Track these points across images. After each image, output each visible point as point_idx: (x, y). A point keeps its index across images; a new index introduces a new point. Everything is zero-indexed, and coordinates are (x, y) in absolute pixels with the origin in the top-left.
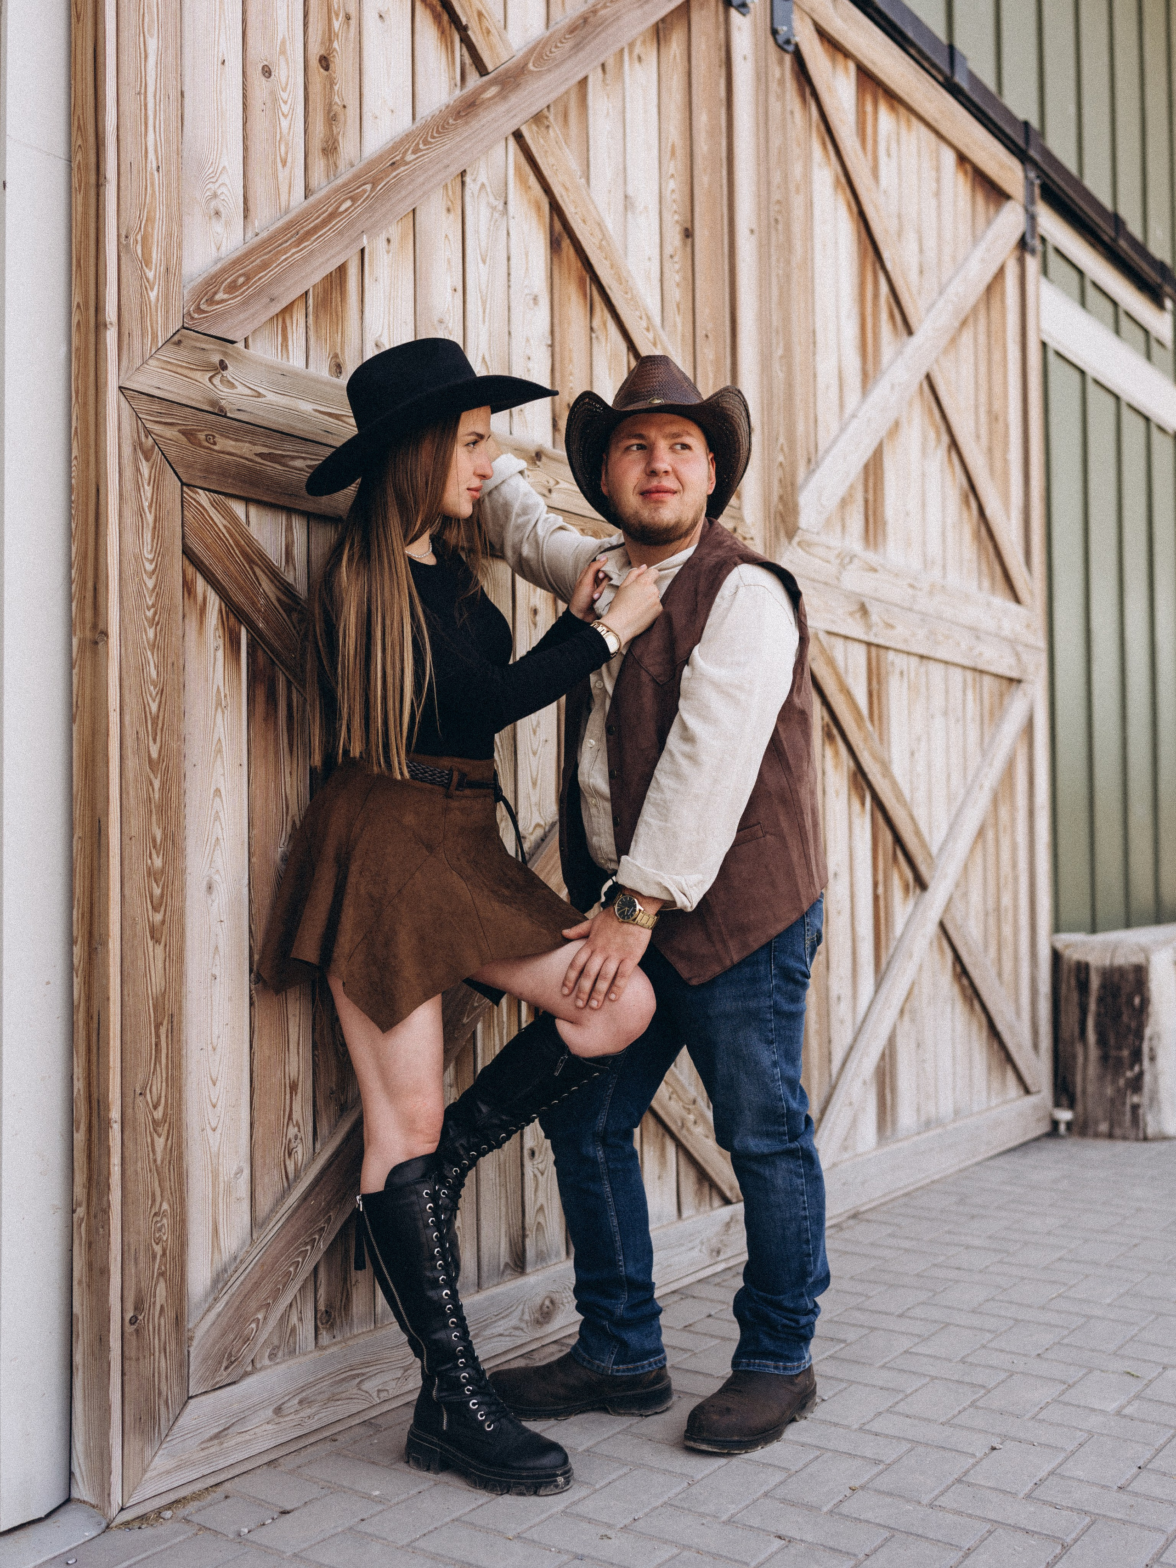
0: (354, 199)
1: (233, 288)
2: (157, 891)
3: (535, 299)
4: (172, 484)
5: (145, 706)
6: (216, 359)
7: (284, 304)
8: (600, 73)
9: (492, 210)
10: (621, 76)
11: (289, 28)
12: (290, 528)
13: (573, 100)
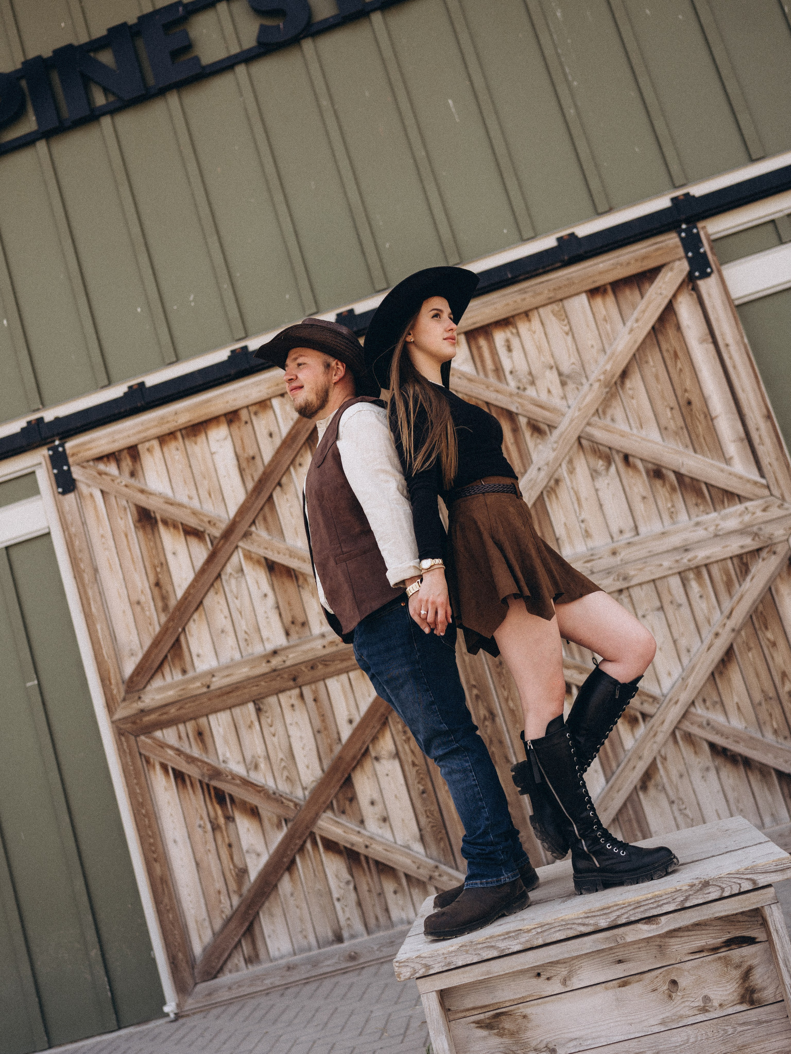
0: (173, 620)
1: (138, 674)
2: (154, 849)
3: (266, 595)
5: (138, 801)
7: (156, 667)
8: (278, 488)
9: (237, 578)
10: (291, 480)
11: (143, 583)
12: (178, 729)
13: (266, 509)
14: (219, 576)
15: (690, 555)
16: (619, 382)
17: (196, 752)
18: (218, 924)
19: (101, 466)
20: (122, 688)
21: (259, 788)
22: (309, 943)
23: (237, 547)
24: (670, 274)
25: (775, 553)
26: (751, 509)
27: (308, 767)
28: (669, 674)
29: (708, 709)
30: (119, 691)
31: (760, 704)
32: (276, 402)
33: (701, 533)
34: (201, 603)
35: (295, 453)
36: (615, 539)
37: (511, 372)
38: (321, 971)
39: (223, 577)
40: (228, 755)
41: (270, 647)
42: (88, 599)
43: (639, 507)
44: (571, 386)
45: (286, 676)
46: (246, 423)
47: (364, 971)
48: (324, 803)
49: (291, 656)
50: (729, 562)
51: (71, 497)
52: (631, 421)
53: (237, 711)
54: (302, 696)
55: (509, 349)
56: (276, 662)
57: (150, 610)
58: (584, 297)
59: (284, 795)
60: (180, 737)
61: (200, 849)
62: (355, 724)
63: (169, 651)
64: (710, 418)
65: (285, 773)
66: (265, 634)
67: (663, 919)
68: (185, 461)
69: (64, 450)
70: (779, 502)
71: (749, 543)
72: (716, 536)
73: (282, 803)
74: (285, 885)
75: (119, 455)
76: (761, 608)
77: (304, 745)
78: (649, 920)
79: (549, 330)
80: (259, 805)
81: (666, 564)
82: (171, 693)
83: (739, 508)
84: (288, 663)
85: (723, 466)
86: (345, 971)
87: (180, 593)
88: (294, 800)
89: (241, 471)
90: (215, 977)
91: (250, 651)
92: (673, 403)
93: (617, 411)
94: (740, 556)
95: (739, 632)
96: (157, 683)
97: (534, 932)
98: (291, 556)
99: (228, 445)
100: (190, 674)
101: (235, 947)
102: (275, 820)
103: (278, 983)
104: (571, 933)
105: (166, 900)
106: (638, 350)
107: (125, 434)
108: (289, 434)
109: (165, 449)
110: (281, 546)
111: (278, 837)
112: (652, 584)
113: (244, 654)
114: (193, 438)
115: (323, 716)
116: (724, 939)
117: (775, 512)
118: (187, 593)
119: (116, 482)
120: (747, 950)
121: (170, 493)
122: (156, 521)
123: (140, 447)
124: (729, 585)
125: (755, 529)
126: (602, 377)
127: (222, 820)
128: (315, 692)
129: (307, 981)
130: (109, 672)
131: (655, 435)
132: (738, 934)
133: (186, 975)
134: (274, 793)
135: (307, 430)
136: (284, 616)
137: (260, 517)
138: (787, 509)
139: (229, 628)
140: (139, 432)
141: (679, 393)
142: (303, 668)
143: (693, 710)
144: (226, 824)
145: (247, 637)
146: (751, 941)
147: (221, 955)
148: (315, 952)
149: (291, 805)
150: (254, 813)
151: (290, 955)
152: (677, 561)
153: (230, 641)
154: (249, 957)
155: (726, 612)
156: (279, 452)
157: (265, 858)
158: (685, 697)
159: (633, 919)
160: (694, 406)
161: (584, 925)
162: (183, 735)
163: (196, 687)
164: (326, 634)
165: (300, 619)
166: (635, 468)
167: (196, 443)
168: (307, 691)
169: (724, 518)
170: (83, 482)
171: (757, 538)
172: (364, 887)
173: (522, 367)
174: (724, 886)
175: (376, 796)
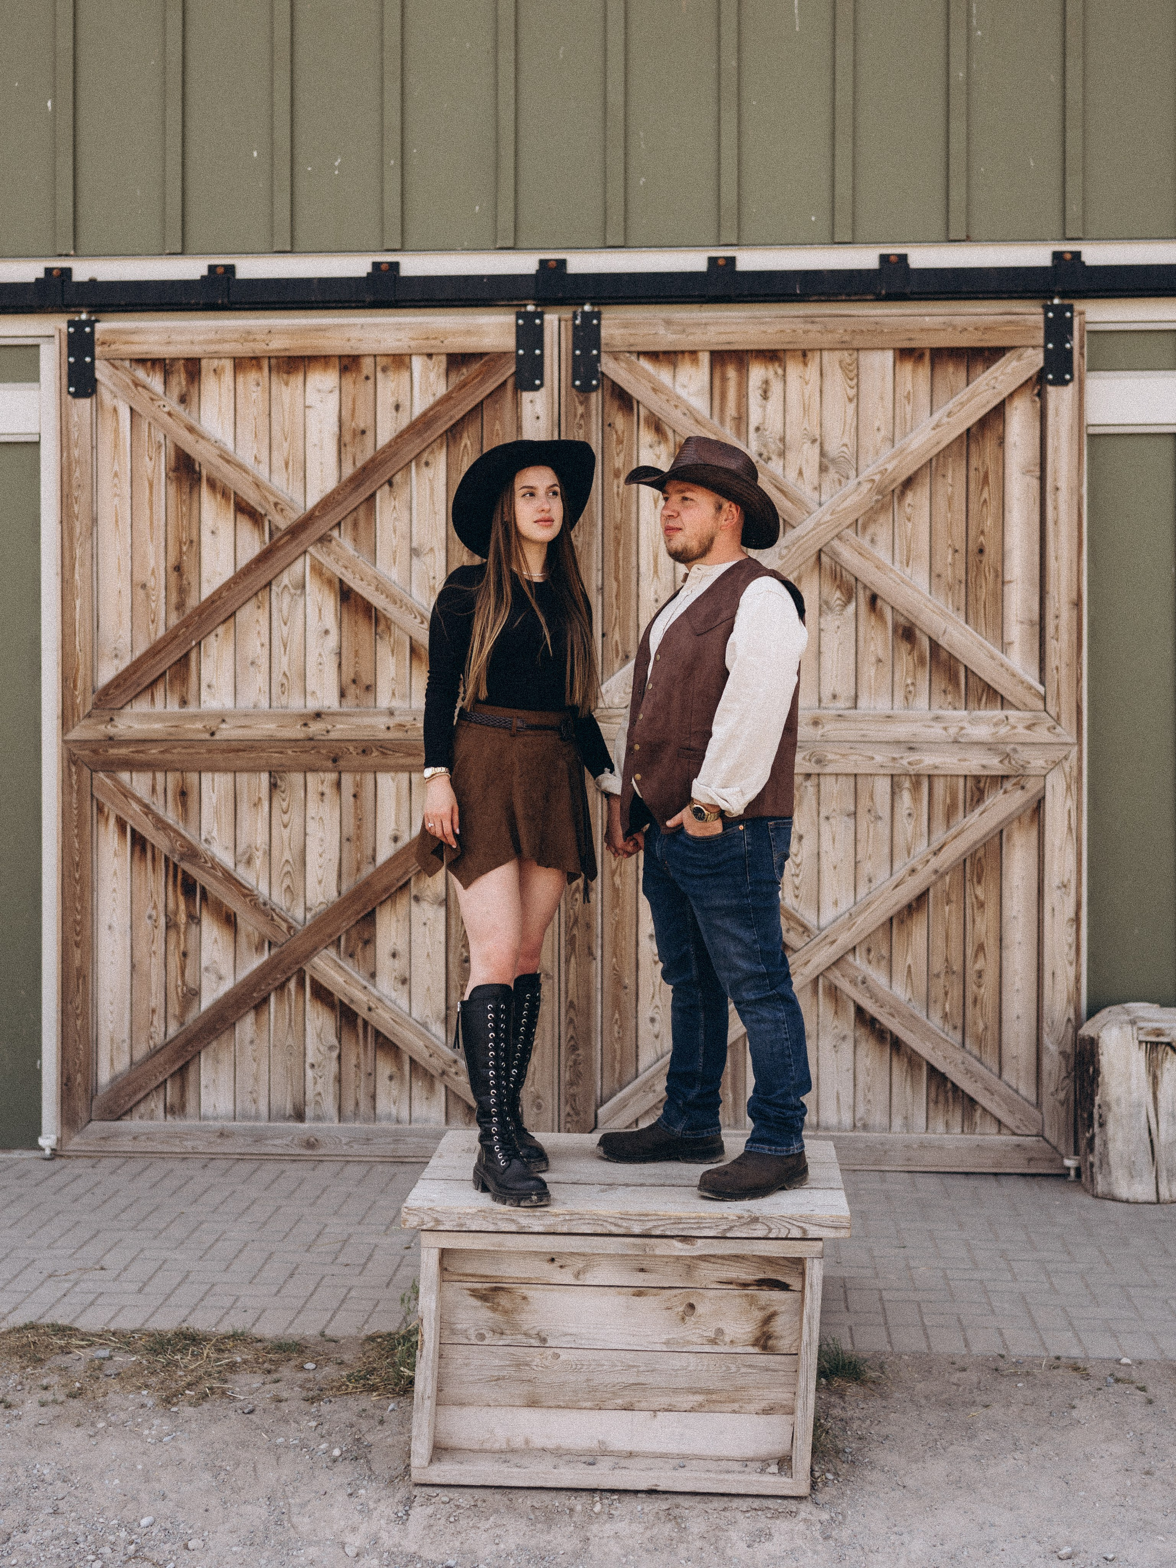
0: (187, 627)
1: (118, 686)
2: (78, 929)
3: (327, 632)
4: (86, 772)
5: (73, 859)
6: (108, 718)
7: (146, 684)
8: (386, 487)
9: (292, 596)
10: (408, 481)
11: (157, 562)
12: (154, 778)
13: (362, 512)
14: (269, 584)
15: (914, 757)
16: (897, 492)
17: (171, 816)
18: (140, 1052)
19: (140, 373)
20: (91, 699)
21: (246, 891)
22: (257, 1110)
23: (305, 552)
24: (1014, 363)
25: (1023, 788)
26: (1012, 720)
27: (320, 882)
28: (836, 903)
29: (870, 962)
30: (84, 701)
31: (938, 976)
32: (417, 363)
33: (936, 731)
34: (233, 614)
35: (425, 445)
36: (823, 705)
37: (757, 429)
38: (264, 1150)
39: (274, 587)
40: (215, 834)
41: (313, 705)
42: (73, 558)
43: (869, 671)
44: (832, 474)
45: (324, 751)
46: (367, 378)
47: (321, 1166)
48: (331, 936)
49: (338, 726)
50: (961, 781)
51: (85, 404)
52: (897, 551)
53: (243, 778)
54: (338, 785)
55: (765, 396)
56: (316, 728)
57: (157, 600)
58: (890, 355)
59: (277, 910)
60: (154, 790)
61: (142, 948)
62: (400, 844)
63: (169, 668)
64: (1000, 579)
65: (287, 882)
66: (311, 684)
67: (699, 1241)
68: (263, 406)
69: (93, 332)
70: (1053, 723)
71: (994, 765)
72: (956, 742)
73: (272, 919)
74: (247, 1026)
75: (172, 366)
76: (981, 853)
77: (324, 852)
78: (685, 1239)
79: (827, 387)
80: (238, 913)
81: (879, 759)
82: (157, 726)
83: (997, 714)
84: (333, 735)
85: (997, 652)
86: (295, 1159)
87: (207, 592)
88: (290, 920)
89: (341, 445)
90: (119, 1119)
91: (284, 702)
92: (960, 545)
93: (882, 530)
94: (977, 779)
95: (942, 876)
96: (141, 706)
97: (561, 1218)
98: (377, 589)
99: (333, 401)
100: (192, 709)
101: (158, 1087)
102: (256, 938)
103: (200, 1149)
104: (599, 1230)
105: (78, 1000)
106: (938, 455)
107: (189, 337)
108: (424, 414)
109: (240, 379)
110: (369, 570)
111: (254, 962)
112: (852, 779)
113: (274, 704)
114: (285, 376)
115: (359, 821)
116: (757, 1277)
117: (1042, 734)
118: (217, 595)
119: (157, 403)
120: (777, 1295)
121: (230, 446)
122: (200, 479)
123: (204, 363)
124: (950, 812)
125: (1008, 748)
126: (877, 478)
127: (182, 918)
128: (358, 785)
129: (241, 1158)
130: (77, 673)
131: (922, 580)
132: (773, 1276)
133: (81, 1105)
134: (265, 904)
135: (451, 419)
136: (344, 667)
137: (350, 520)
138: (1058, 735)
139: (264, 662)
140: (211, 342)
141: (972, 533)
142: (351, 749)
143: (850, 958)
144: (187, 924)
145: (285, 681)
146: (784, 1287)
147: (135, 1093)
148: (262, 1124)
149: (284, 926)
150: (229, 921)
151: (226, 1118)
152: (894, 759)
153: (261, 680)
154: (172, 1107)
155: (935, 845)
156: (401, 437)
157: (227, 985)
158: (845, 939)
159: (668, 1233)
160: (985, 558)
161: (616, 1225)
162: (160, 789)
163: (195, 729)
164: (396, 713)
165: (366, 680)
166: (881, 617)
167: (287, 384)
168: (348, 780)
169: (974, 722)
170: (107, 388)
171: (1006, 762)
172: (351, 1060)
173: (774, 425)
174: (772, 1226)
175: (402, 947)
